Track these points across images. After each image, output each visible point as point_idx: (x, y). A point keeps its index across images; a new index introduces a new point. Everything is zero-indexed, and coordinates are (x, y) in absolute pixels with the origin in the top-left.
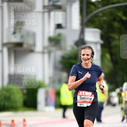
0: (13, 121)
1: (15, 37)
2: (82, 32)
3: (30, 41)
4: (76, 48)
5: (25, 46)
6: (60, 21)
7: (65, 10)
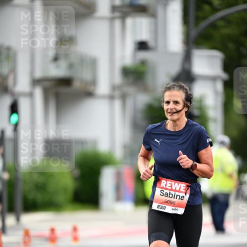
1: (57, 67)
2: (187, 57)
3: (86, 75)
5: (77, 84)
6: (145, 36)
7: (154, 15)
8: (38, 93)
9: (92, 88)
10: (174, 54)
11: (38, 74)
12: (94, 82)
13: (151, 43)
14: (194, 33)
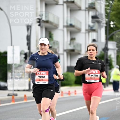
0: (69, 91)
1: (70, 46)
2: (107, 44)
3: (79, 49)
4: (103, 52)
5: (76, 51)
6: (95, 38)
7: (97, 32)
8: (65, 53)
9: (80, 52)
10: (103, 43)
11: (65, 48)
12: (81, 50)
13: (96, 40)
14: (108, 37)
